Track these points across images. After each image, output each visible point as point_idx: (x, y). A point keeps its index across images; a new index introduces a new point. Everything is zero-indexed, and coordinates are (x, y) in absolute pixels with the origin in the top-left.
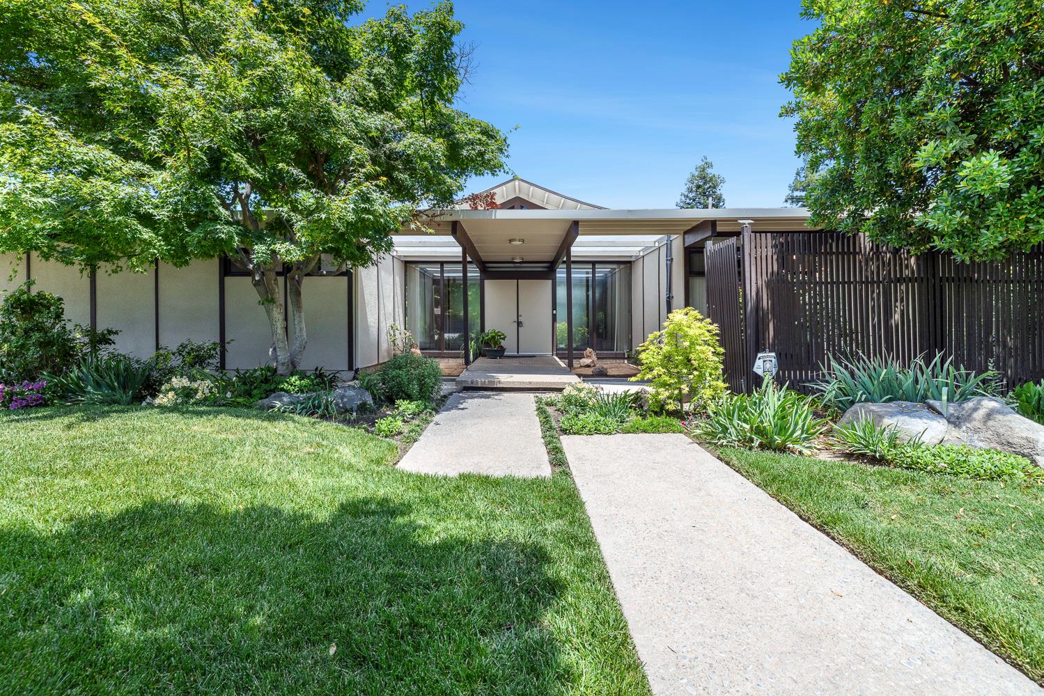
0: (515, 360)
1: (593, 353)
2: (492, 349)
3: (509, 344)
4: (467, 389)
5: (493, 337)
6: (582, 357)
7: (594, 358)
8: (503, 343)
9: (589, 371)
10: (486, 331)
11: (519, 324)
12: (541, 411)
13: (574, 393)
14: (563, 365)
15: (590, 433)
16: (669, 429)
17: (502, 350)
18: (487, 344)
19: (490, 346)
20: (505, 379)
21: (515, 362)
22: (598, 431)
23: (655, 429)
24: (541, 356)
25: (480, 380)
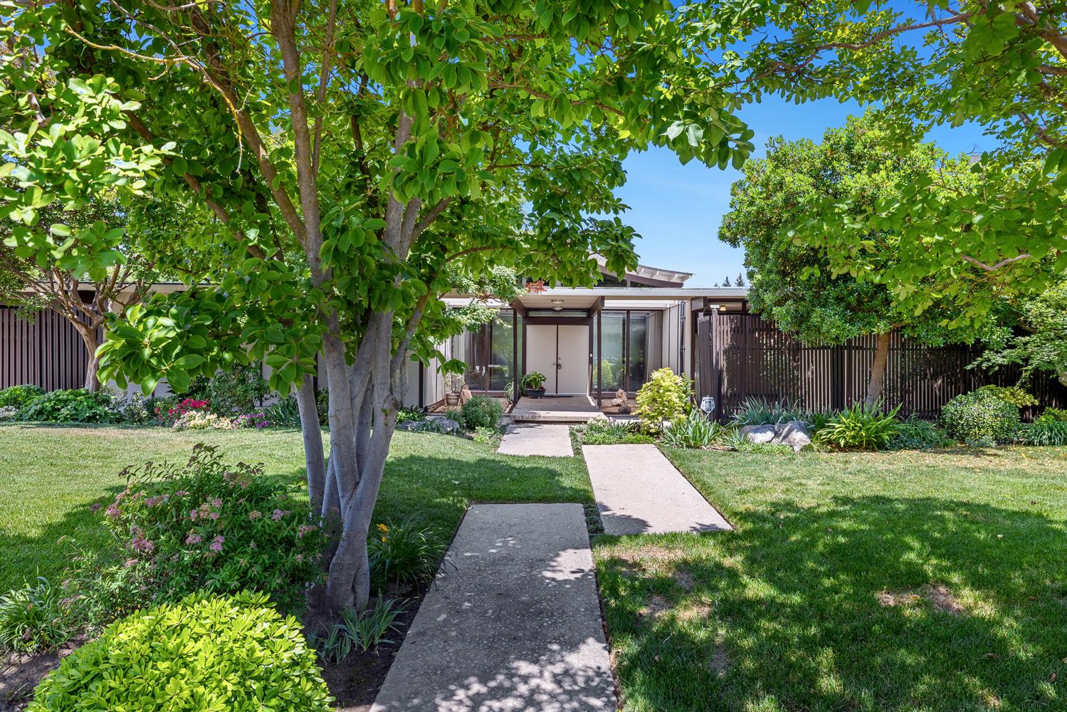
0: (553, 400)
1: (624, 394)
2: (532, 389)
3: (549, 386)
4: (517, 422)
5: (535, 379)
6: (613, 397)
7: (625, 398)
8: (543, 384)
9: (616, 410)
10: (528, 373)
11: (558, 366)
12: (572, 434)
13: (594, 422)
14: (593, 404)
15: (599, 444)
16: (646, 442)
17: (543, 390)
18: (529, 385)
19: (531, 387)
20: (544, 415)
21: (554, 402)
22: (604, 443)
23: (638, 442)
24: (578, 396)
25: (527, 416)
